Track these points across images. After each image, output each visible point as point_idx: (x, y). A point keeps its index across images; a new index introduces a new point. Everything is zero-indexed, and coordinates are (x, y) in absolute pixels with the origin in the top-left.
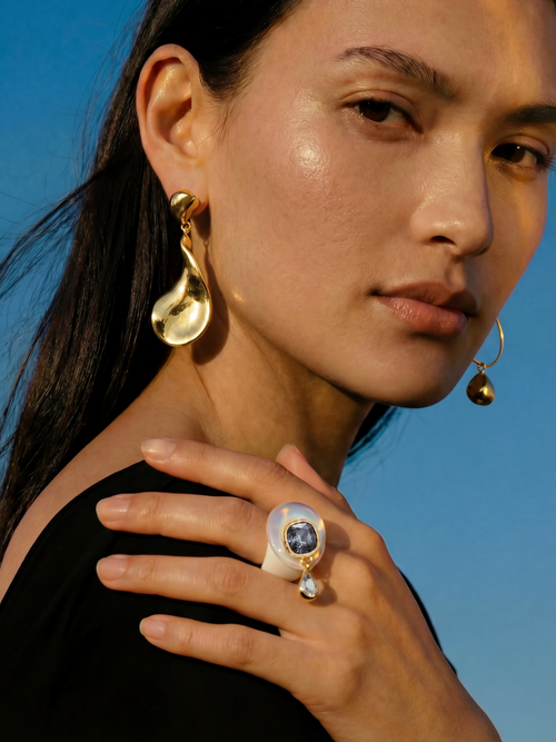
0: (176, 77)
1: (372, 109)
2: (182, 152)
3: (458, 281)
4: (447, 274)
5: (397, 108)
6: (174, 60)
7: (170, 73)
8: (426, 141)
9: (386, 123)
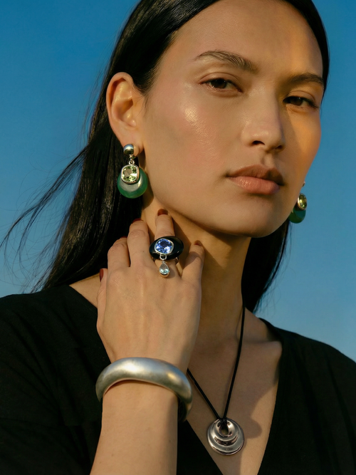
0: (124, 89)
1: (219, 83)
2: (130, 125)
3: (269, 163)
4: (263, 161)
5: (230, 82)
6: (123, 80)
7: (122, 87)
8: (247, 96)
9: (226, 89)
